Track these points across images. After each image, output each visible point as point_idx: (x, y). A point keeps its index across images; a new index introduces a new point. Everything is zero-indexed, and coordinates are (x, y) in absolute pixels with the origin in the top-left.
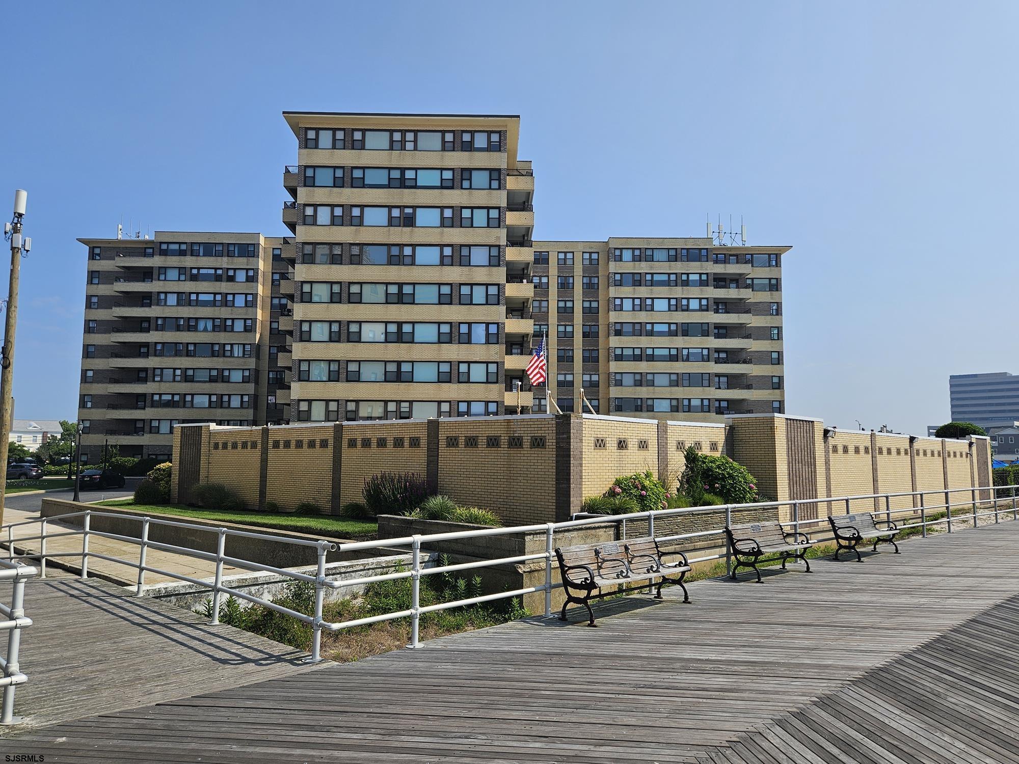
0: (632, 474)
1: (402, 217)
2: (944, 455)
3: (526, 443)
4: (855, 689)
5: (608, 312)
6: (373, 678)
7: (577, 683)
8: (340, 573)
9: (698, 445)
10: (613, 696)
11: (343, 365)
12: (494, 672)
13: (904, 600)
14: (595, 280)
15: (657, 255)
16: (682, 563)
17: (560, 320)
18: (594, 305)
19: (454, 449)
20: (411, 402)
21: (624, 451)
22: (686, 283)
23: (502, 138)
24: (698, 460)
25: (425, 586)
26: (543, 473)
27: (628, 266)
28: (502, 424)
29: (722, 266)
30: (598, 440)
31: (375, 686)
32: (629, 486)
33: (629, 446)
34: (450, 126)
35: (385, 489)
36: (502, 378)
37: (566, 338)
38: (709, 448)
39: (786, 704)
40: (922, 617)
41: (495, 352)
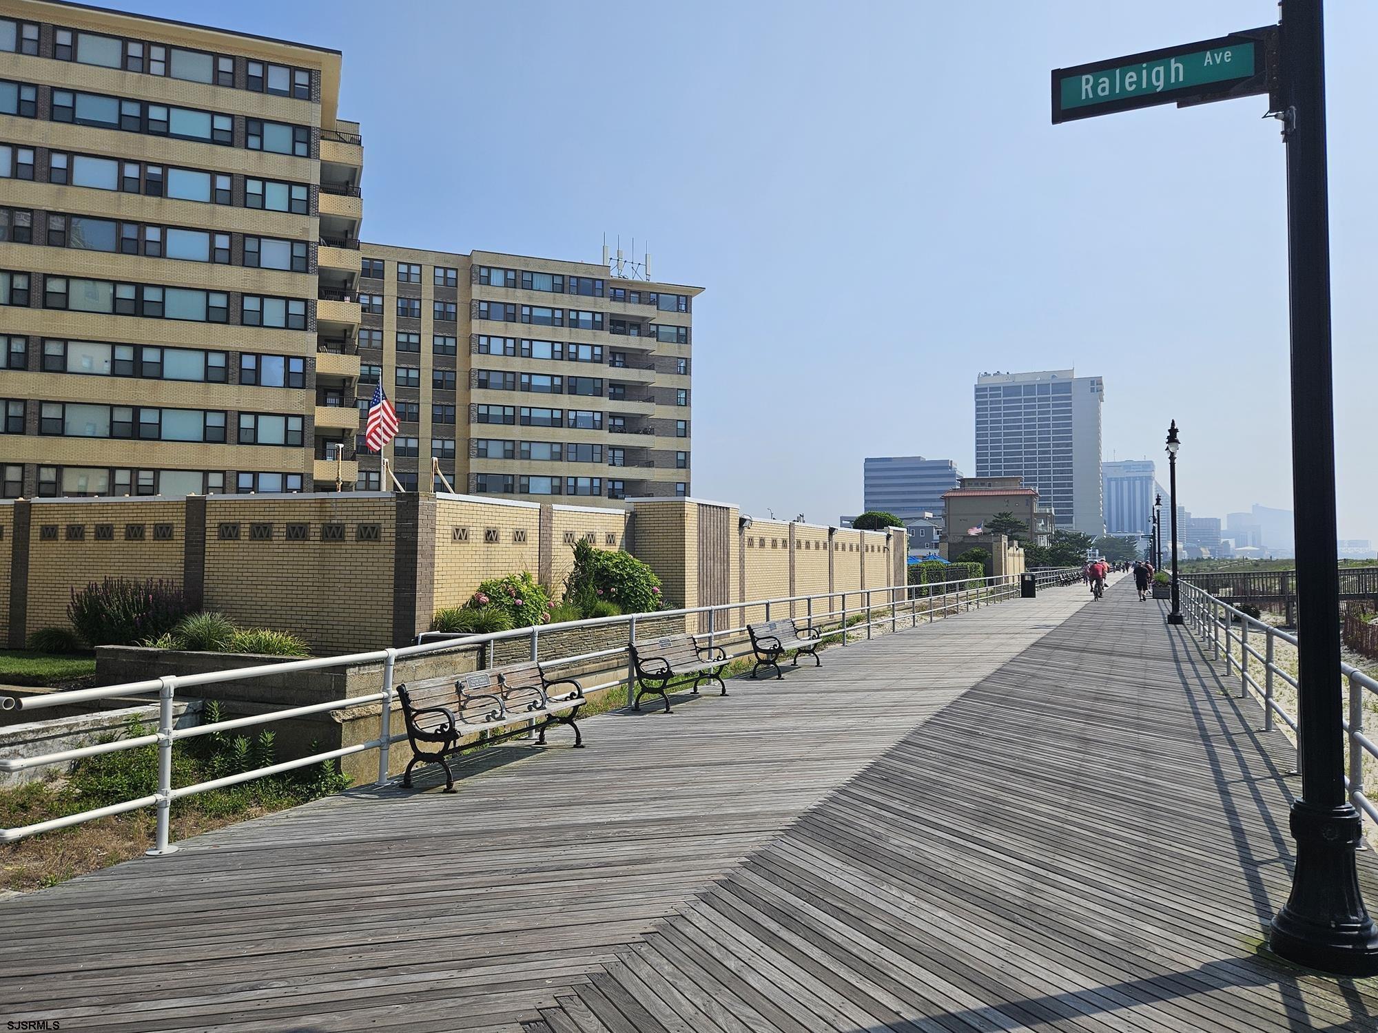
0: (503, 576)
1: (142, 179)
2: (862, 549)
3: (350, 533)
4: (791, 841)
5: (470, 354)
6: (85, 911)
7: (430, 878)
8: (25, 742)
9: (591, 536)
10: (483, 891)
11: (32, 409)
12: (300, 878)
13: (831, 722)
14: (452, 309)
15: (538, 282)
16: (575, 695)
17: (401, 360)
18: (450, 342)
19: (232, 542)
20: (157, 471)
21: (493, 545)
22: (575, 324)
23: (313, 81)
24: (591, 557)
25: (179, 752)
26: (376, 577)
27: (498, 293)
28: (312, 505)
29: (621, 304)
30: (457, 530)
31: (87, 924)
32: (500, 593)
33: (501, 538)
34: (227, 48)
35: (110, 606)
36: (310, 438)
37: (408, 386)
38: (605, 541)
39: (711, 872)
40: (852, 742)
41: (300, 400)
